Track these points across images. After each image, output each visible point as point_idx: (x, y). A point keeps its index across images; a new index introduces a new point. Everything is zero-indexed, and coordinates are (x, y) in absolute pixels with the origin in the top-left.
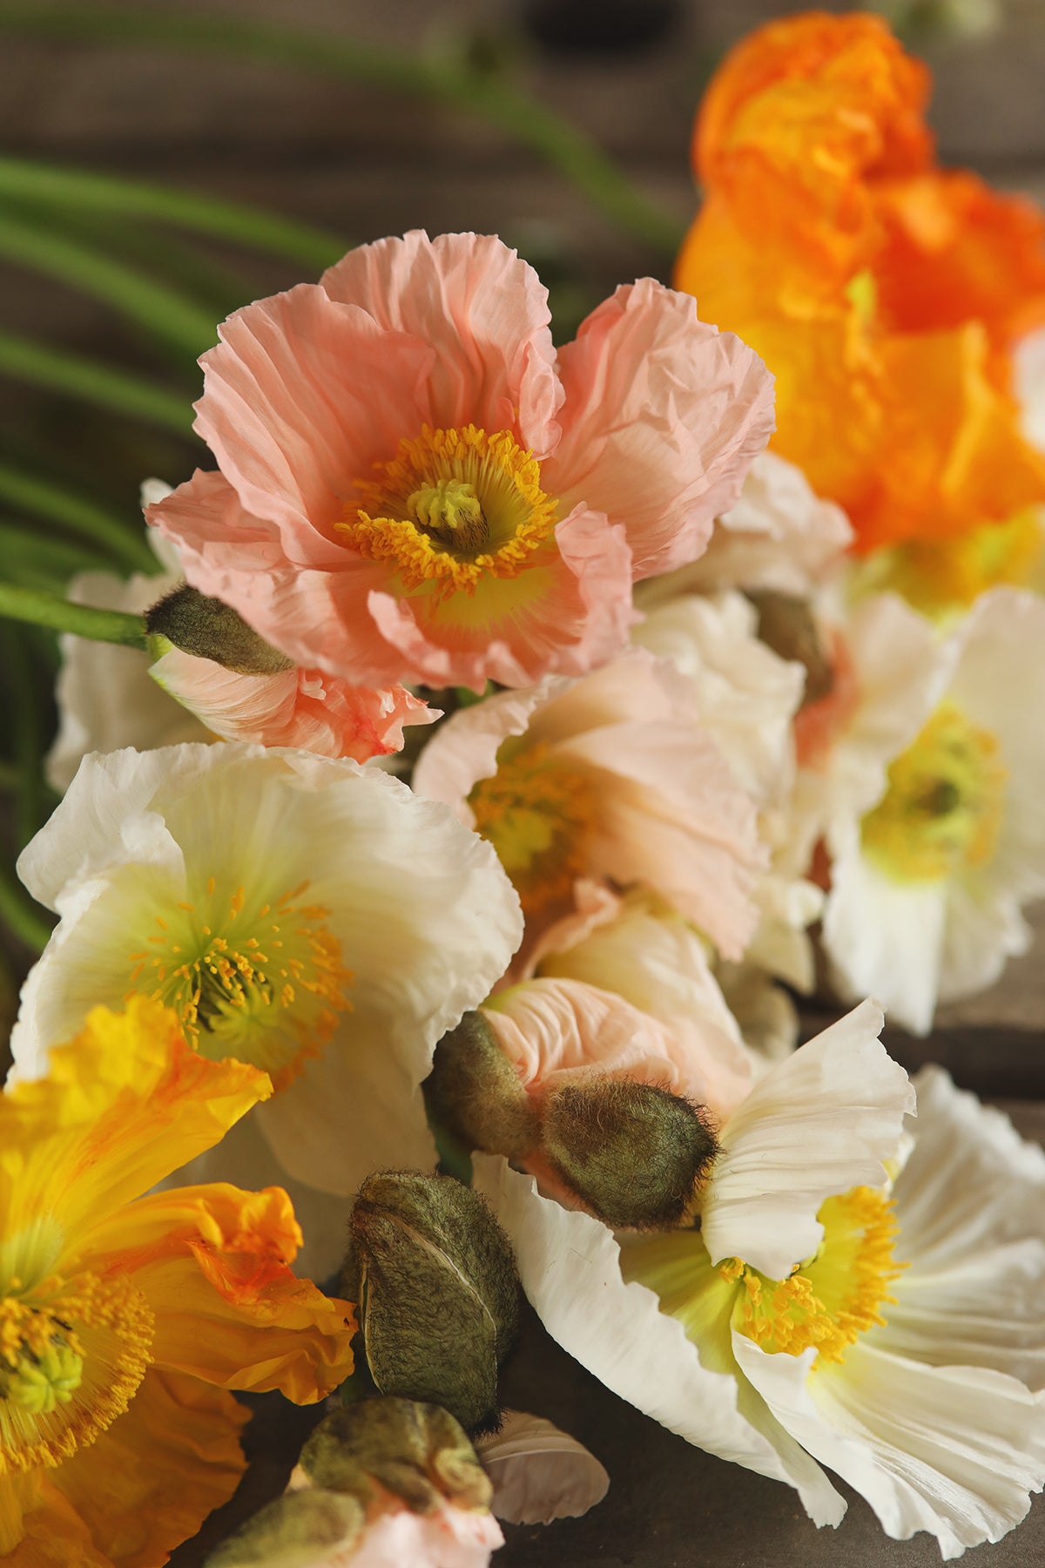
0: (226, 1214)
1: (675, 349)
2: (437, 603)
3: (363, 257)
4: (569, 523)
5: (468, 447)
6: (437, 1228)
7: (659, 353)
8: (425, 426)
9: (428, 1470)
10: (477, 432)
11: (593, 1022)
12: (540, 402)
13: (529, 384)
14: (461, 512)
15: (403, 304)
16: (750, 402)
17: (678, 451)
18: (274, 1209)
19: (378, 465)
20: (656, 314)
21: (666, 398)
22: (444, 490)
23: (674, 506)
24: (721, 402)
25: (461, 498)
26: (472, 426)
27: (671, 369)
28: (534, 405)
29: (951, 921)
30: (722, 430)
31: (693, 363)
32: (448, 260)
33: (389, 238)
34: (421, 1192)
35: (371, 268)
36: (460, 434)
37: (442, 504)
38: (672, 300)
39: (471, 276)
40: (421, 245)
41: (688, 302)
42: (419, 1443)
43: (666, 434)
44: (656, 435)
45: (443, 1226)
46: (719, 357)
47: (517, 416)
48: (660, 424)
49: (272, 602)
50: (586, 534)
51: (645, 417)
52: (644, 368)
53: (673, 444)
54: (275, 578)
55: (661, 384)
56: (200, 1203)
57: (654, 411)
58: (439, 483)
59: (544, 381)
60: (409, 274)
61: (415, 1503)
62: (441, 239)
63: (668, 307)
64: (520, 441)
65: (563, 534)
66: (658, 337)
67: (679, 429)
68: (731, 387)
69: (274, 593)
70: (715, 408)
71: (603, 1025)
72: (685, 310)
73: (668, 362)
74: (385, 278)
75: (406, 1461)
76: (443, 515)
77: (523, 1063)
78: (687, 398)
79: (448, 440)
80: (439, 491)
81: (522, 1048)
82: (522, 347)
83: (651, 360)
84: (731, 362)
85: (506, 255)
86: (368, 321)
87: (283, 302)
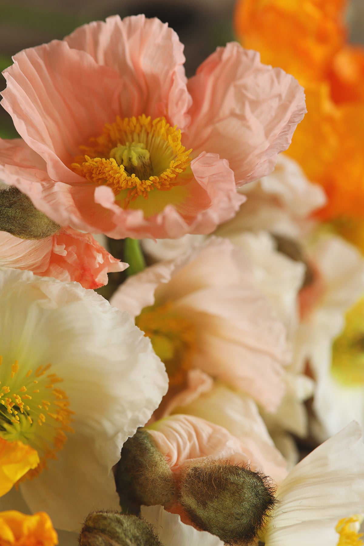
0: (15, 526)
1: (248, 80)
2: (129, 202)
3: (84, 32)
4: (199, 159)
5: (141, 127)
6: (128, 541)
7: (239, 82)
8: (118, 117)
10: (146, 118)
11: (205, 436)
12: (180, 103)
13: (174, 94)
14: (140, 157)
15: (106, 54)
16: (290, 102)
17: (251, 131)
18: (41, 524)
19: (92, 139)
20: (238, 62)
21: (243, 105)
22: (130, 147)
23: (250, 157)
24: (275, 103)
25: (140, 150)
26: (144, 116)
27: (246, 90)
28: (177, 104)
30: (276, 117)
31: (258, 86)
32: (131, 30)
33: (98, 22)
34: (119, 521)
35: (89, 38)
36: (137, 119)
37: (129, 153)
38: (246, 54)
39: (142, 41)
40: (116, 23)
41: (255, 56)
43: (244, 122)
44: (239, 123)
45: (131, 540)
46: (272, 81)
47: (167, 112)
48: (242, 117)
49: (42, 195)
50: (208, 164)
51: (233, 114)
52: (232, 91)
53: (249, 128)
54: (42, 185)
55: (241, 98)
56: (1, 521)
57: (238, 111)
58: (127, 144)
60: (109, 39)
62: (127, 19)
63: (244, 59)
64: (169, 121)
65: (195, 166)
66: (239, 75)
67: (252, 119)
68: (280, 96)
69: (42, 192)
70: (272, 107)
71: (210, 438)
72: (253, 60)
73: (245, 87)
74: (96, 43)
76: (130, 159)
77: (169, 456)
78: (255, 104)
79: (131, 123)
80: (127, 147)
81: (169, 448)
82: (171, 73)
83: (235, 86)
84: (279, 83)
85: (161, 27)
86: (89, 59)
87: (45, 50)
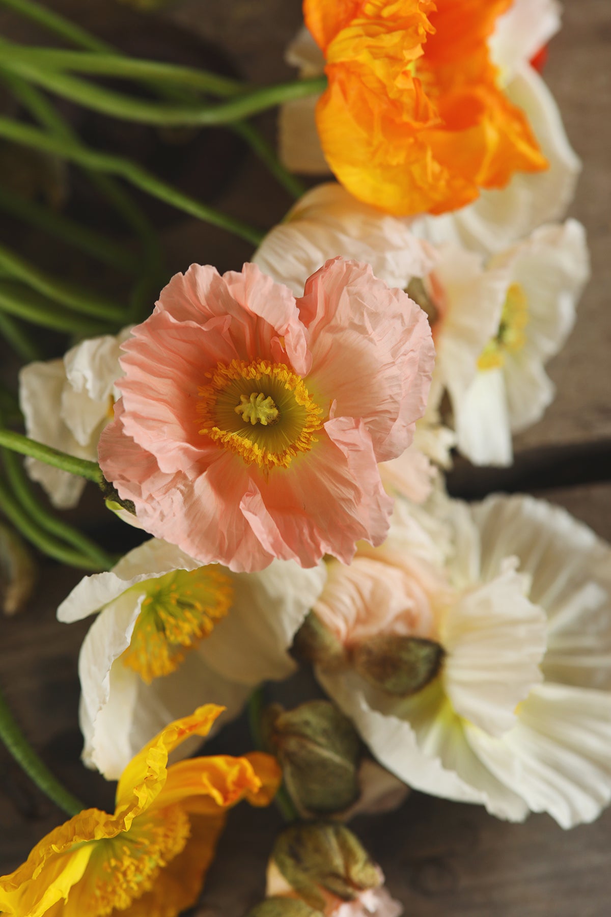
1: (362, 288)
2: (268, 474)
7: (353, 288)
8: (233, 361)
9: (348, 881)
10: (267, 367)
11: (366, 592)
13: (290, 339)
14: (268, 417)
15: (208, 297)
16: (414, 325)
17: (375, 345)
18: (242, 772)
21: (362, 315)
22: (255, 405)
24: (398, 325)
25: (268, 411)
26: (262, 363)
27: (362, 298)
28: (296, 349)
29: (507, 380)
30: (401, 341)
31: (375, 297)
33: (192, 265)
36: (256, 368)
37: (256, 414)
38: (357, 265)
39: (246, 288)
40: (214, 275)
41: (366, 266)
42: (338, 862)
43: (367, 336)
44: (362, 336)
46: (391, 298)
47: (285, 349)
48: (361, 329)
49: (184, 509)
50: (344, 430)
51: (353, 325)
52: (345, 299)
53: (371, 340)
55: (357, 304)
56: (205, 779)
57: (356, 321)
58: (252, 399)
59: (299, 337)
60: (209, 287)
61: (347, 898)
62: (227, 274)
63: (355, 268)
64: (291, 368)
65: (329, 426)
66: (351, 280)
67: (374, 334)
68: (402, 316)
70: (394, 328)
72: (365, 269)
73: (359, 294)
75: (335, 875)
76: (259, 420)
77: (338, 632)
78: (375, 316)
79: (250, 374)
80: (253, 405)
81: (335, 623)
82: (285, 327)
83: (348, 291)
